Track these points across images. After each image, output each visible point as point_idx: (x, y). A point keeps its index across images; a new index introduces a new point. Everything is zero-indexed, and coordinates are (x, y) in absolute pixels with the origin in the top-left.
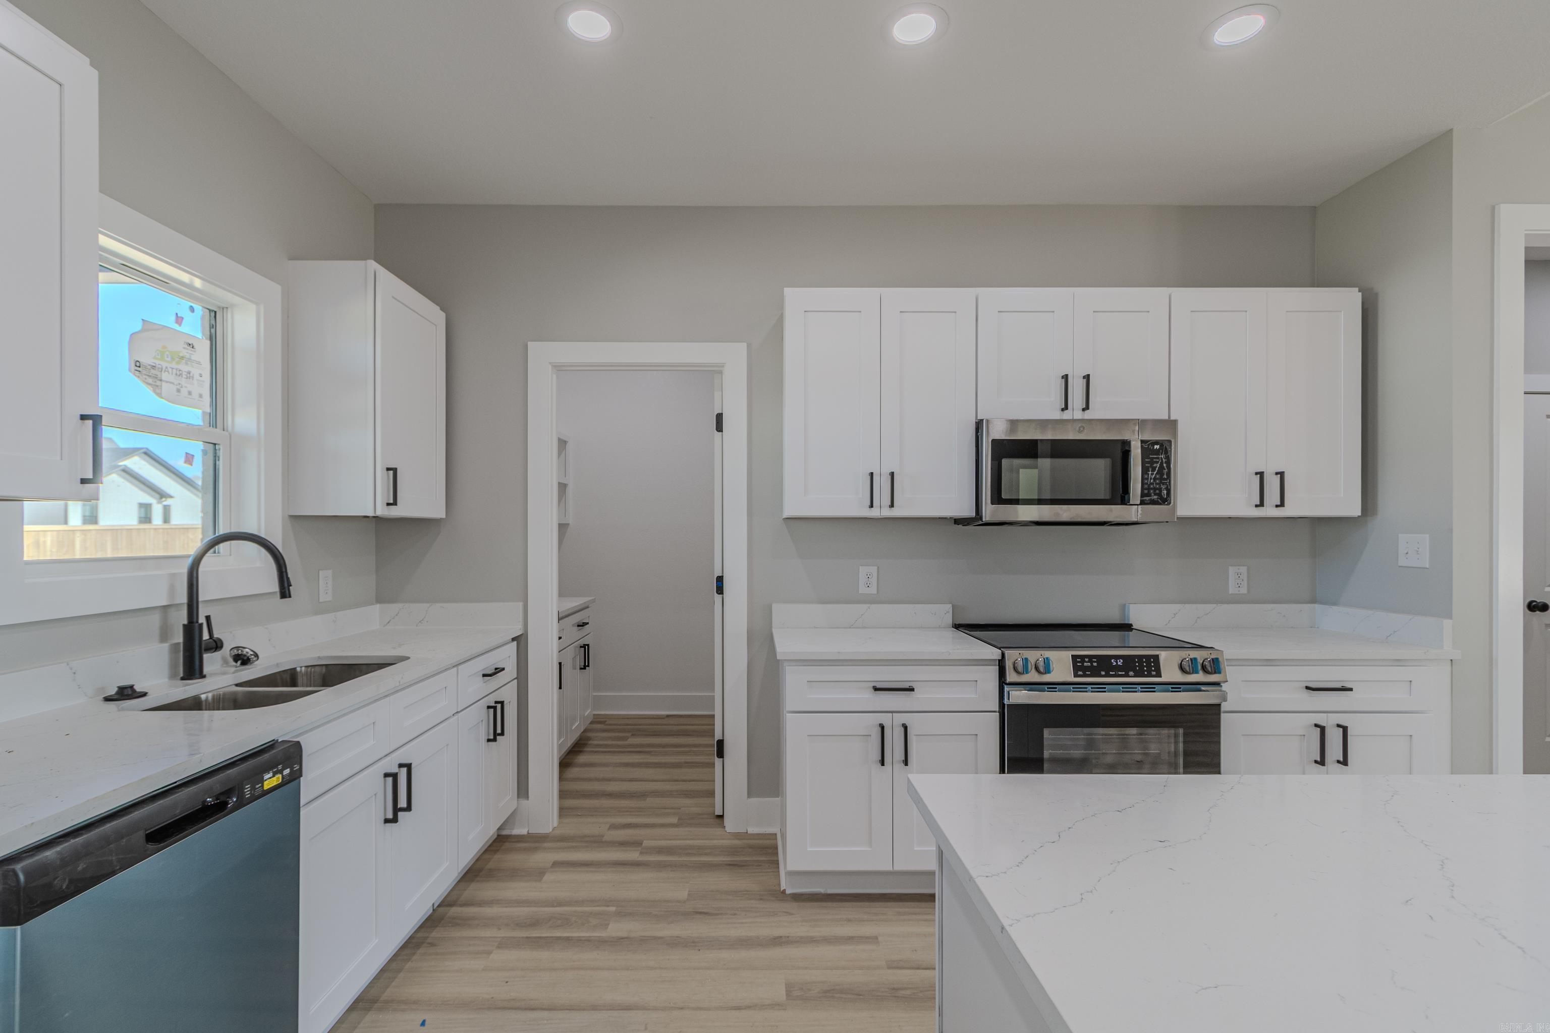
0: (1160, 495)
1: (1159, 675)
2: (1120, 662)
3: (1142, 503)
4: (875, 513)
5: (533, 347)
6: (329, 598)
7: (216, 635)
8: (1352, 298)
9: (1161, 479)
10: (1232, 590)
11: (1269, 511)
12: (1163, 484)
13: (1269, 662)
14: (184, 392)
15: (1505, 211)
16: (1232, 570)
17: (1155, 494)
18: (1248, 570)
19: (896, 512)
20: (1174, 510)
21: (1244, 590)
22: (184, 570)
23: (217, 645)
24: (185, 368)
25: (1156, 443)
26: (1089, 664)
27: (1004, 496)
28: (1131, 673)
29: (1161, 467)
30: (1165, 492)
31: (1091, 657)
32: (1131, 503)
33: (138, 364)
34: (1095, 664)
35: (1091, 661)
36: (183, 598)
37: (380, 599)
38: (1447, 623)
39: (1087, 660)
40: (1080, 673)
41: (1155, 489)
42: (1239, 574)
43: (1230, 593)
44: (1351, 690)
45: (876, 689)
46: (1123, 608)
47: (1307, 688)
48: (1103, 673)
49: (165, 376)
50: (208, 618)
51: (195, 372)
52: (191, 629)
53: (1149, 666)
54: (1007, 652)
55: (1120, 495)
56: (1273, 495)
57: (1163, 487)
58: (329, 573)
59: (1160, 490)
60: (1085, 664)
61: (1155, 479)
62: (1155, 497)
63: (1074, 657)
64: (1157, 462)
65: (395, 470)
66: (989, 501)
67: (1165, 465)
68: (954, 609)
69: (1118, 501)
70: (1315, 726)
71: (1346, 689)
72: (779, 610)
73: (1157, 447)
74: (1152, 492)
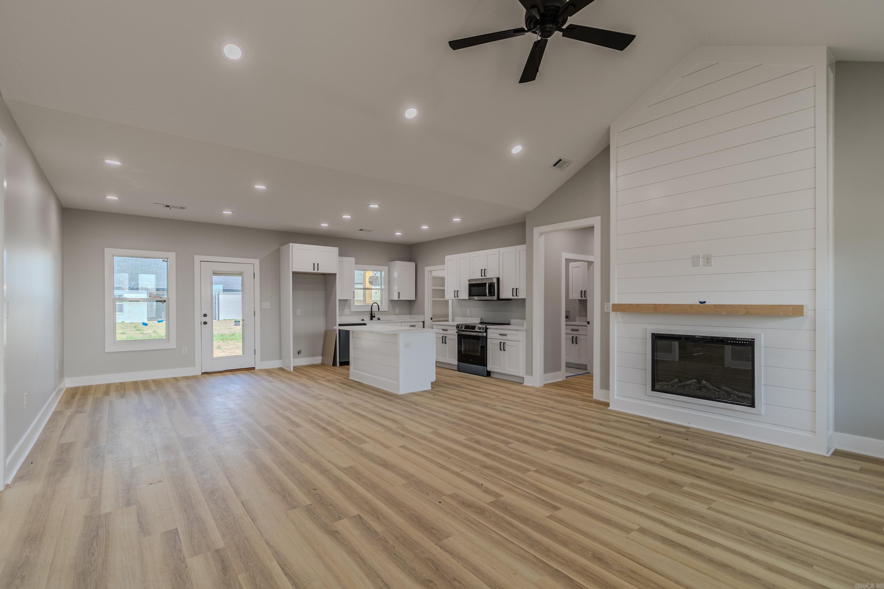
2: (471, 327)
3: (490, 296)
5: (426, 268)
6: (398, 313)
7: (375, 315)
11: (515, 297)
13: (495, 329)
14: (376, 284)
15: (535, 229)
20: (498, 297)
22: (371, 307)
23: (374, 317)
24: (376, 281)
29: (494, 289)
33: (370, 282)
36: (371, 311)
37: (410, 314)
38: (525, 322)
45: (443, 330)
47: (500, 334)
49: (373, 282)
50: (374, 313)
51: (377, 281)
52: (372, 314)
53: (474, 328)
55: (486, 294)
56: (515, 294)
57: (494, 292)
58: (398, 309)
64: (493, 287)
65: (399, 293)
68: (481, 319)
69: (486, 296)
70: (500, 343)
71: (506, 335)
72: (456, 318)
73: (493, 284)
74: (492, 293)
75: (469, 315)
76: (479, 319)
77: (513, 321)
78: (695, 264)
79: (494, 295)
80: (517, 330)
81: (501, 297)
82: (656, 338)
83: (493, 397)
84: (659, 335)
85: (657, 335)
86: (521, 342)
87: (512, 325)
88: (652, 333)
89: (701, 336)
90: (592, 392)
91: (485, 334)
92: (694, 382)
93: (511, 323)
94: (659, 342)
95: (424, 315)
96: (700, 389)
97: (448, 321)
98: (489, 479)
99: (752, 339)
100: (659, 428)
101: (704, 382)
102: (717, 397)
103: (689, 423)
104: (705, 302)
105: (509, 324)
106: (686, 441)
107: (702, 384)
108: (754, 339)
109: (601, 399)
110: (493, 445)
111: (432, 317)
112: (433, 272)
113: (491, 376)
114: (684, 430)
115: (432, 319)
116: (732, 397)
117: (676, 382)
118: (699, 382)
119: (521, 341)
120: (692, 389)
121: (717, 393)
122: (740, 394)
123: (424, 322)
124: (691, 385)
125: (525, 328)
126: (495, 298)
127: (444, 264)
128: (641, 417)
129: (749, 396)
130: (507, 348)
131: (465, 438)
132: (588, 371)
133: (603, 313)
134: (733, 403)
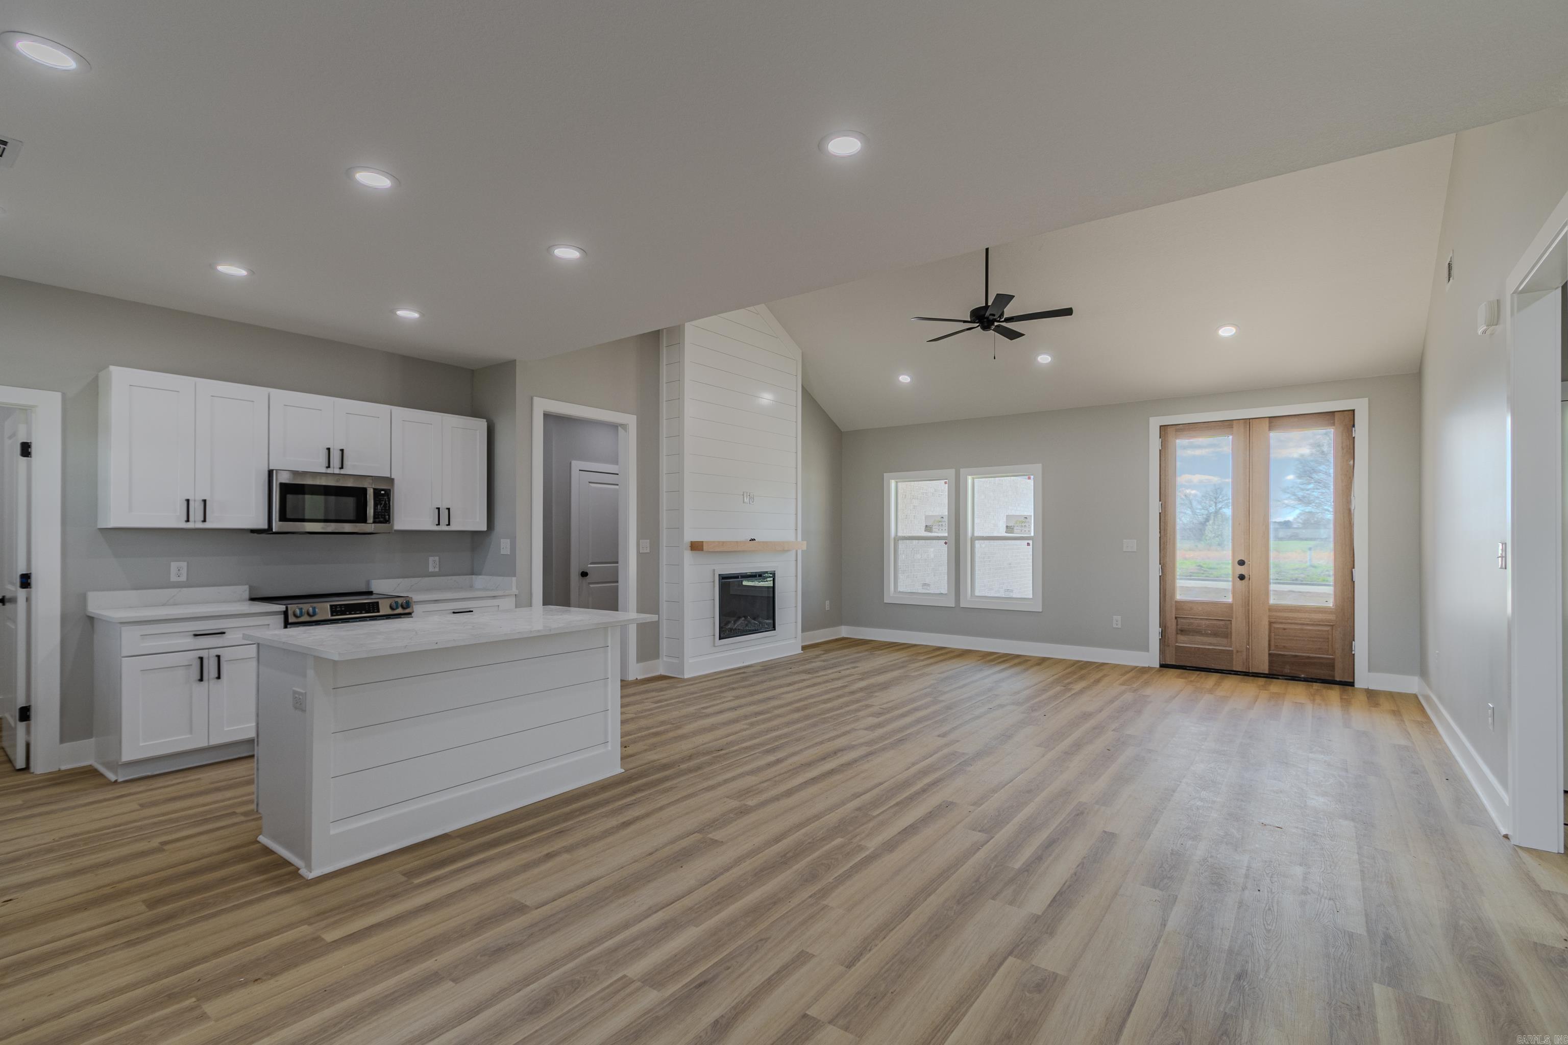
0: (385, 518)
1: (378, 611)
3: (374, 522)
4: (190, 525)
8: (482, 424)
9: (385, 510)
10: (431, 569)
11: (443, 527)
12: (387, 512)
13: (436, 601)
15: (536, 400)
16: (431, 559)
17: (382, 518)
18: (439, 559)
19: (207, 525)
20: (392, 526)
21: (437, 570)
25: (383, 490)
26: (339, 609)
27: (289, 516)
28: (364, 612)
29: (385, 503)
30: (387, 517)
31: (341, 605)
32: (368, 522)
34: (343, 609)
35: (341, 608)
38: (514, 579)
39: (338, 607)
40: (334, 614)
41: (382, 515)
42: (434, 561)
43: (430, 571)
44: (472, 611)
45: (196, 635)
46: (368, 583)
47: (454, 613)
48: (348, 613)
53: (373, 608)
54: (289, 606)
55: (361, 518)
56: (444, 519)
57: (386, 514)
59: (385, 515)
60: (338, 609)
61: (382, 509)
62: (382, 519)
63: (331, 606)
64: (383, 501)
66: (278, 519)
67: (387, 502)
69: (364, 520)
72: (94, 596)
73: (383, 492)
74: (380, 516)
81: (396, 526)
82: (725, 579)
88: (719, 575)
104: (754, 539)
107: (748, 621)
108: (775, 572)
109: (641, 677)
116: (763, 627)
118: (747, 618)
121: (757, 626)
122: (767, 621)
129: (773, 623)
133: (640, 555)
134: (766, 631)
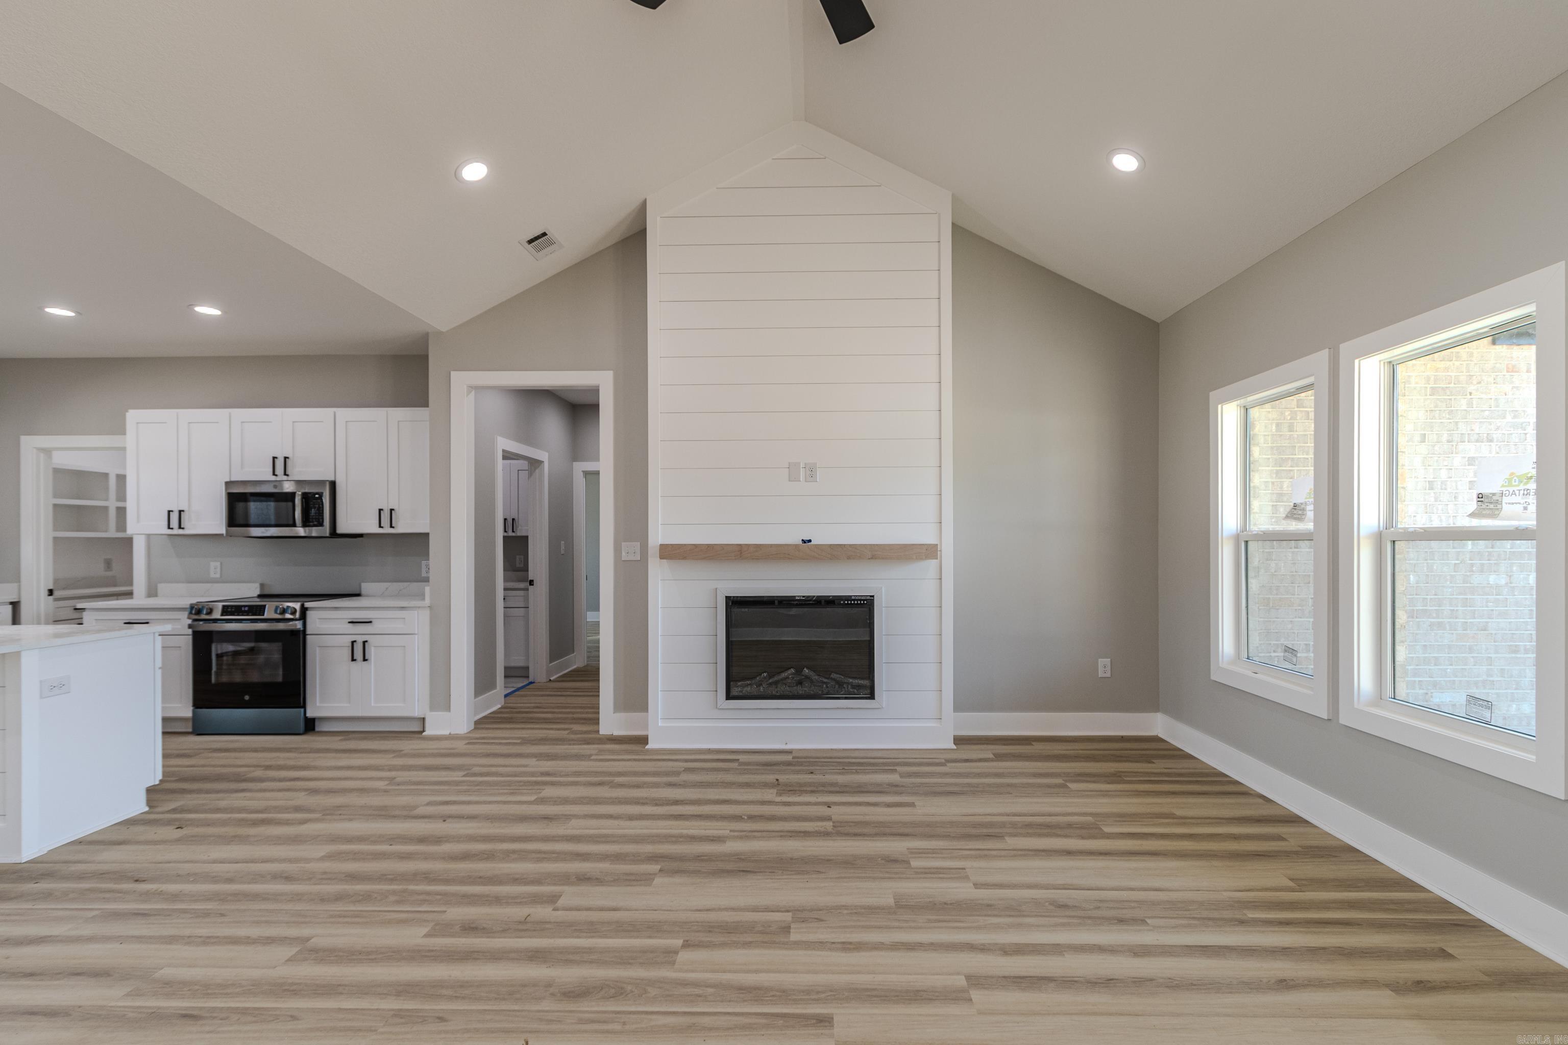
1: (263, 615)
2: (246, 609)
3: (304, 526)
4: (174, 532)
5: (23, 439)
9: (320, 513)
11: (387, 530)
15: (456, 375)
17: (316, 521)
20: (338, 528)
25: (317, 493)
28: (250, 614)
29: (319, 508)
30: (321, 520)
31: (232, 606)
32: (297, 526)
34: (233, 610)
39: (230, 608)
40: (224, 614)
41: (316, 519)
47: (350, 622)
48: (237, 614)
53: (260, 611)
56: (387, 521)
57: (321, 517)
59: (319, 519)
60: (229, 610)
61: (316, 513)
63: (224, 606)
64: (317, 504)
66: (227, 526)
67: (321, 506)
68: (262, 586)
69: (294, 525)
70: (353, 642)
71: (371, 622)
72: (162, 587)
73: (317, 496)
74: (314, 520)
75: (218, 576)
76: (257, 585)
77: (366, 587)
78: (794, 478)
79: (321, 524)
80: (403, 608)
81: (341, 529)
82: (734, 603)
83: (381, 784)
84: (739, 599)
85: (735, 598)
86: (416, 636)
87: (365, 596)
88: (726, 597)
89: (803, 597)
90: (596, 721)
91: (299, 625)
92: (793, 674)
93: (363, 592)
94: (736, 610)
95: (19, 581)
96: (800, 683)
97: (129, 594)
98: (617, 1027)
99: (871, 596)
100: (758, 764)
101: (806, 671)
102: (825, 691)
103: (786, 744)
104: (810, 541)
105: (359, 595)
106: (810, 776)
107: (803, 676)
108: (873, 596)
109: (617, 733)
110: (523, 919)
111: (51, 588)
112: (54, 453)
113: (317, 729)
114: (789, 758)
115: (51, 592)
116: (844, 688)
117: (765, 678)
118: (799, 671)
119: (416, 632)
120: (789, 687)
121: (825, 686)
122: (856, 681)
123: (15, 605)
124: (787, 678)
125: (427, 602)
126: (326, 530)
127: (124, 433)
128: (710, 751)
129: (866, 682)
130: (372, 652)
131: (424, 931)
132: (531, 679)
133: (619, 562)
134: (846, 698)
